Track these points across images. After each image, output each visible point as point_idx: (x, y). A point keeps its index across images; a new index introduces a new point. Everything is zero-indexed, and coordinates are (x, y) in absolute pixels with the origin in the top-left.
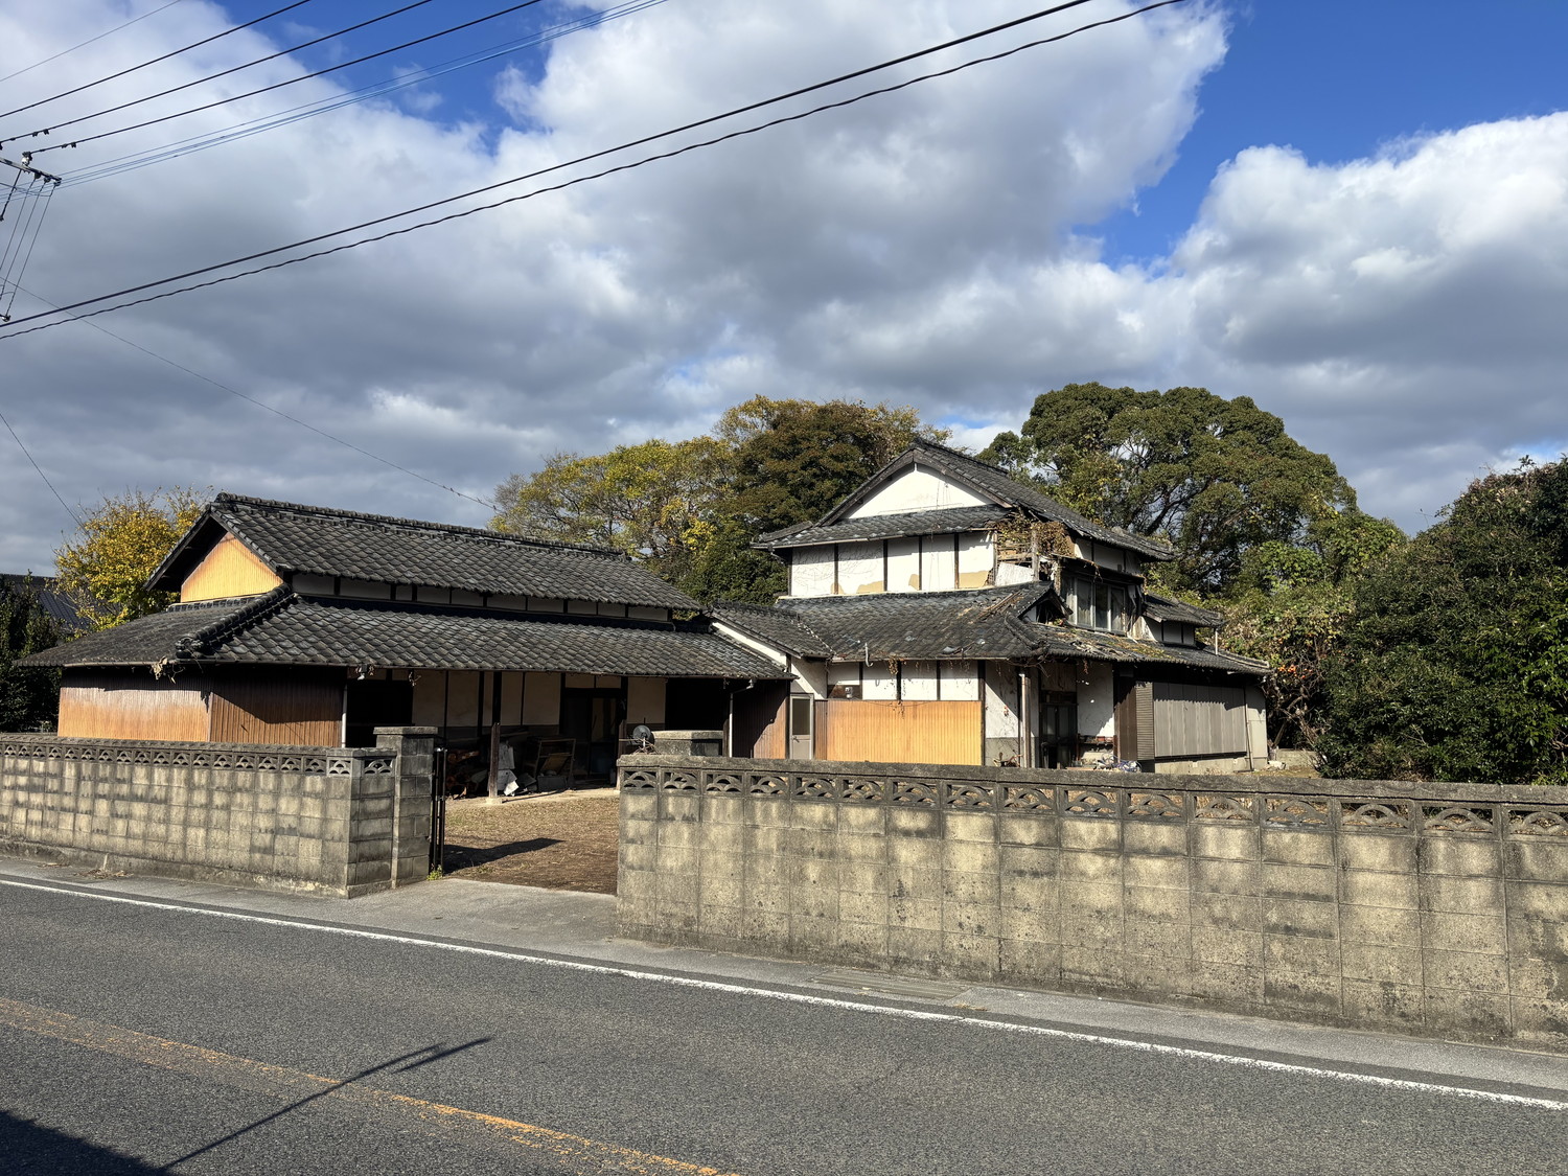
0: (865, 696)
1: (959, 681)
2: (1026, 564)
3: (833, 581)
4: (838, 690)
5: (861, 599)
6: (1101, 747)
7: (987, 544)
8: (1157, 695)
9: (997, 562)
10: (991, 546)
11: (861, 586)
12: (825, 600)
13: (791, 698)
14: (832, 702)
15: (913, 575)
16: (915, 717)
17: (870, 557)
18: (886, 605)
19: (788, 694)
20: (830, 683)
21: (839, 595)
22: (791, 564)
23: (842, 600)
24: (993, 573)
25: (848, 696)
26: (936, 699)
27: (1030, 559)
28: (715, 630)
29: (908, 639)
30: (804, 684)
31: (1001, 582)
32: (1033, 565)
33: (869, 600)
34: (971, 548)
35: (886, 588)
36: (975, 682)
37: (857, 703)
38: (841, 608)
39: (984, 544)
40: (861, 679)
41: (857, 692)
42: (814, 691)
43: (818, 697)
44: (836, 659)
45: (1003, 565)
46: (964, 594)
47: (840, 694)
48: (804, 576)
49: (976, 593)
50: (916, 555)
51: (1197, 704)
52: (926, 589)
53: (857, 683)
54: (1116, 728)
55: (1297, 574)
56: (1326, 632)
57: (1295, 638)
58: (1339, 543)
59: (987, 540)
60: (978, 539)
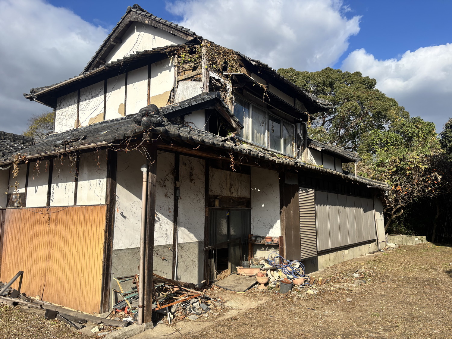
0: (27, 204)
2: (198, 78)
3: (76, 118)
4: (13, 199)
6: (270, 246)
8: (318, 201)
9: (177, 82)
10: (173, 69)
11: (91, 119)
15: (121, 105)
17: (97, 95)
21: (78, 128)
22: (56, 111)
23: (77, 131)
24: (173, 92)
25: (18, 204)
27: (201, 73)
32: (203, 79)
34: (159, 74)
35: (104, 117)
36: (104, 182)
37: (23, 210)
39: (168, 68)
40: (26, 186)
41: (24, 200)
43: (2, 205)
45: (181, 83)
48: (62, 117)
50: (123, 88)
51: (347, 209)
52: (128, 113)
53: (24, 190)
54: (282, 230)
55: (389, 144)
56: (420, 166)
57: (400, 171)
58: (408, 130)
59: (170, 65)
60: (164, 65)
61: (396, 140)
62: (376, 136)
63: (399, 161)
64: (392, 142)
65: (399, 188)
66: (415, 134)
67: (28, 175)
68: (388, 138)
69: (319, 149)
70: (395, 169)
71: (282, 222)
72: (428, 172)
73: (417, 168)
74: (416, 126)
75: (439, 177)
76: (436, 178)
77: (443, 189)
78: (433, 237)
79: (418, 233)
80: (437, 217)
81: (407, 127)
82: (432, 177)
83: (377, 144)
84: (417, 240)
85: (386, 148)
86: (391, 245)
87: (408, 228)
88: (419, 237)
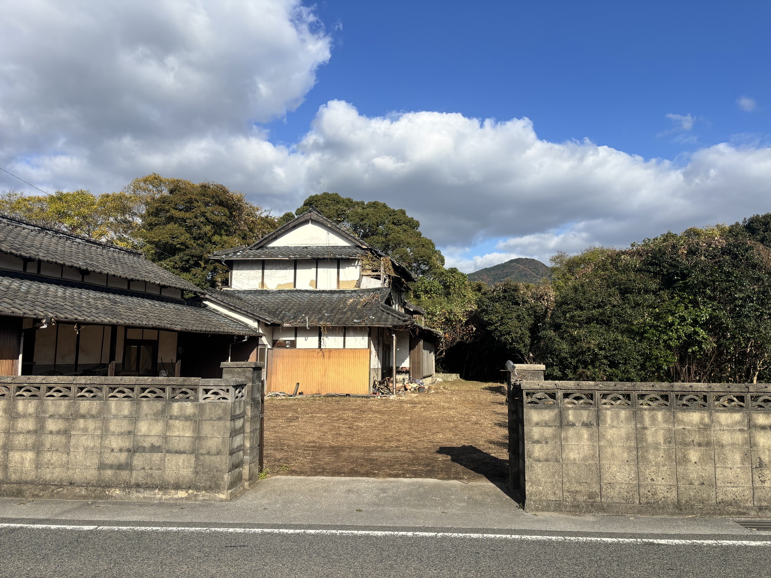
0: (298, 346)
1: (357, 338)
2: (378, 277)
3: (261, 281)
4: (280, 343)
5: (280, 292)
6: (402, 372)
7: (356, 267)
9: (362, 276)
10: (358, 267)
11: (279, 285)
12: (256, 291)
13: (259, 347)
14: (276, 350)
15: (312, 280)
16: (329, 357)
17: (285, 268)
18: (298, 296)
19: (258, 345)
20: (275, 338)
21: (264, 289)
22: (232, 270)
23: (268, 292)
24: (359, 282)
25: (287, 346)
26: (342, 347)
27: (380, 275)
29: (326, 315)
30: (264, 340)
31: (363, 286)
32: (381, 278)
33: (285, 293)
34: (347, 268)
35: (295, 286)
36: (366, 338)
37: (293, 350)
38: (269, 296)
39: (354, 266)
40: (296, 336)
41: (293, 344)
42: (267, 344)
43: (269, 347)
44: (286, 325)
45: (364, 278)
46: (343, 292)
47: (283, 345)
48: (241, 277)
49: (350, 292)
50: (314, 270)
52: (320, 288)
53: (293, 339)
54: (410, 363)
55: (432, 292)
56: (462, 319)
57: (448, 321)
58: (446, 279)
59: (356, 264)
60: (351, 263)
61: (439, 289)
62: (422, 284)
63: (447, 314)
64: (435, 291)
65: (447, 335)
66: (452, 284)
67: (296, 331)
68: (431, 286)
69: (410, 309)
70: (444, 320)
71: (410, 359)
72: (467, 323)
73: (460, 321)
74: (453, 276)
75: (474, 329)
76: (472, 329)
77: (476, 337)
78: (463, 375)
79: (451, 371)
80: (467, 359)
81: (445, 276)
82: (469, 328)
83: (422, 291)
84: (454, 377)
85: (429, 296)
86: (440, 380)
87: (444, 369)
88: (455, 374)
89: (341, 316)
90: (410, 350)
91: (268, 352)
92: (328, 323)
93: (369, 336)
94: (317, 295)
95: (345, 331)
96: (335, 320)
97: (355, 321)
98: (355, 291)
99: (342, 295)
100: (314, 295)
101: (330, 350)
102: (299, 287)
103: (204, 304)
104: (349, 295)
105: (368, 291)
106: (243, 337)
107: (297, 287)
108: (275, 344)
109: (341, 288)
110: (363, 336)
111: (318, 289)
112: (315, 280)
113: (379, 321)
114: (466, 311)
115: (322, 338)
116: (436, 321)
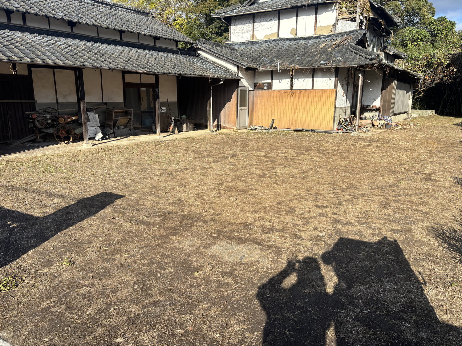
0: (273, 88)
1: (324, 79)
2: (354, 20)
3: (252, 33)
4: (260, 85)
5: (266, 42)
7: (333, 11)
9: (338, 20)
10: (335, 11)
11: (266, 36)
12: (248, 43)
13: (239, 89)
14: (257, 92)
15: (293, 29)
16: (299, 97)
17: (271, 20)
18: (280, 44)
19: (238, 87)
20: (256, 82)
21: (254, 40)
22: (231, 26)
23: (257, 43)
24: (335, 26)
25: (265, 88)
26: (311, 88)
27: (355, 17)
28: (199, 55)
29: (298, 58)
30: (244, 82)
31: (338, 31)
32: (357, 21)
33: (270, 42)
34: (324, 13)
35: (278, 36)
36: (333, 79)
37: (270, 91)
38: (257, 46)
39: (330, 11)
40: (272, 79)
41: (270, 86)
42: (249, 86)
43: (251, 89)
44: (262, 69)
46: (319, 37)
47: (261, 87)
48: (237, 31)
49: (325, 37)
50: (295, 18)
51: (401, 91)
52: (300, 35)
53: (270, 81)
54: (381, 102)
55: (419, 40)
56: (444, 62)
57: (429, 64)
58: (434, 28)
59: (333, 8)
60: (328, 8)
61: (425, 37)
63: (430, 57)
64: (421, 38)
65: (427, 77)
66: (439, 32)
67: (272, 74)
68: (419, 35)
69: (391, 53)
70: (426, 63)
71: (381, 98)
72: (448, 66)
73: (442, 63)
74: (441, 25)
75: (455, 70)
76: (453, 71)
77: (456, 78)
78: (439, 111)
79: (428, 108)
80: (444, 97)
81: (434, 25)
82: (450, 69)
84: (430, 113)
85: (416, 43)
86: (415, 116)
87: (422, 106)
88: (431, 111)
89: (310, 59)
90: (382, 90)
91: (249, 93)
92: (297, 66)
93: (335, 77)
94: (295, 43)
95: (313, 72)
96: (304, 62)
97: (322, 62)
98: (330, 36)
99: (318, 40)
100: (293, 42)
101: (300, 91)
102: (281, 36)
103: (198, 53)
104: (323, 39)
105: (343, 34)
106: (219, 80)
107: (280, 36)
108: (255, 86)
109: (318, 34)
110: (331, 76)
111: (297, 37)
112: (295, 28)
113: (345, 62)
114: (449, 54)
115: (294, 79)
116: (418, 65)
